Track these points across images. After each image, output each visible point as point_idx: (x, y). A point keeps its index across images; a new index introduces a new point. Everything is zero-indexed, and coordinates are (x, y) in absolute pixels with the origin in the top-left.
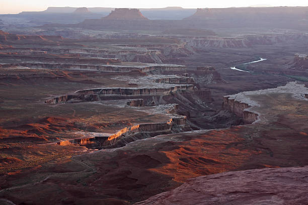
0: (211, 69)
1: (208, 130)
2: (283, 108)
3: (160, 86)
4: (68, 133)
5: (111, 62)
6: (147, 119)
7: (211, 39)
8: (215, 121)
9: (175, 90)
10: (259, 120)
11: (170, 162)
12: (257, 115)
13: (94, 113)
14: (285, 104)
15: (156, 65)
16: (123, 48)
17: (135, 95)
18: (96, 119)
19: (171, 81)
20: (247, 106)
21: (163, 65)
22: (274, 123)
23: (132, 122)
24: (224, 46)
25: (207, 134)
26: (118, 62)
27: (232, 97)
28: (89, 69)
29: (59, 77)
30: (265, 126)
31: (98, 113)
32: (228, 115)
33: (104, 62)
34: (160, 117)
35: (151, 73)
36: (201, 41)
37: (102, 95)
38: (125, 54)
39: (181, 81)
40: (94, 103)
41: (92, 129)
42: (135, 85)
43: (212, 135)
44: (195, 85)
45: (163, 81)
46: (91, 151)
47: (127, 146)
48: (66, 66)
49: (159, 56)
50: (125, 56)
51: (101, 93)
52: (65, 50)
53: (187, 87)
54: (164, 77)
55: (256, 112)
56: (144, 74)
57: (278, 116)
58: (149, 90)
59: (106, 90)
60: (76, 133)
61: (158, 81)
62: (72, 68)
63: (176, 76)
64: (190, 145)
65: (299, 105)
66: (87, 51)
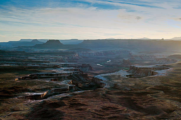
0: (88, 65)
1: (84, 91)
2: (116, 81)
3: (66, 72)
4: (23, 93)
5: (45, 62)
6: (58, 87)
7: (89, 52)
8: (88, 87)
9: (72, 74)
10: (106, 86)
11: (65, 106)
12: (106, 84)
13: (36, 84)
14: (117, 79)
15: (65, 63)
16: (51, 56)
17: (55, 76)
18: (36, 87)
19: (71, 70)
20: (102, 80)
21: (68, 63)
22: (112, 88)
23: (52, 87)
24: (95, 55)
25: (84, 93)
26: (48, 62)
27: (96, 76)
28: (36, 65)
29: (22, 69)
30: (108, 89)
31: (37, 84)
32: (94, 84)
33: (42, 62)
34: (64, 86)
35: (63, 67)
36: (85, 53)
37: (40, 77)
38: (52, 59)
39: (75, 70)
40: (36, 80)
41: (34, 91)
42: (55, 72)
43: (85, 93)
44: (81, 71)
45: (67, 70)
46: (32, 101)
47: (48, 99)
48: (26, 64)
49: (67, 59)
50: (52, 60)
51: (40, 76)
52: (26, 57)
53: (77, 73)
54: (68, 68)
55: (105, 83)
56: (59, 68)
57: (114, 84)
58: (61, 74)
59: (42, 74)
60: (26, 93)
61: (65, 70)
62: (28, 65)
63: (73, 68)
64: (76, 98)
65: (123, 80)
66: (36, 57)
